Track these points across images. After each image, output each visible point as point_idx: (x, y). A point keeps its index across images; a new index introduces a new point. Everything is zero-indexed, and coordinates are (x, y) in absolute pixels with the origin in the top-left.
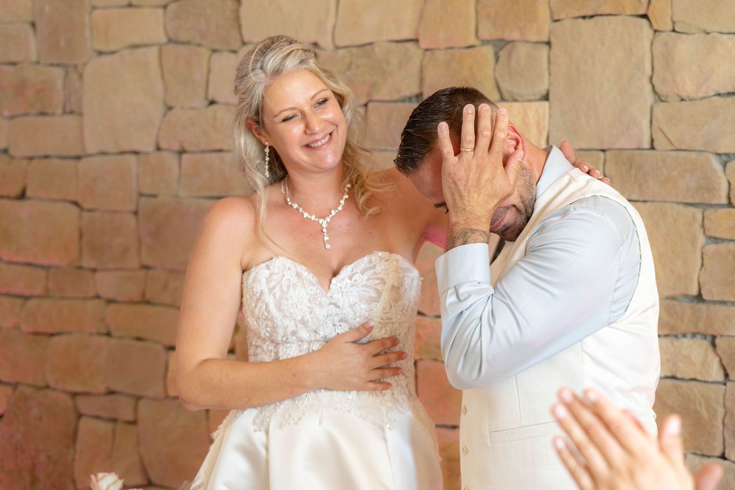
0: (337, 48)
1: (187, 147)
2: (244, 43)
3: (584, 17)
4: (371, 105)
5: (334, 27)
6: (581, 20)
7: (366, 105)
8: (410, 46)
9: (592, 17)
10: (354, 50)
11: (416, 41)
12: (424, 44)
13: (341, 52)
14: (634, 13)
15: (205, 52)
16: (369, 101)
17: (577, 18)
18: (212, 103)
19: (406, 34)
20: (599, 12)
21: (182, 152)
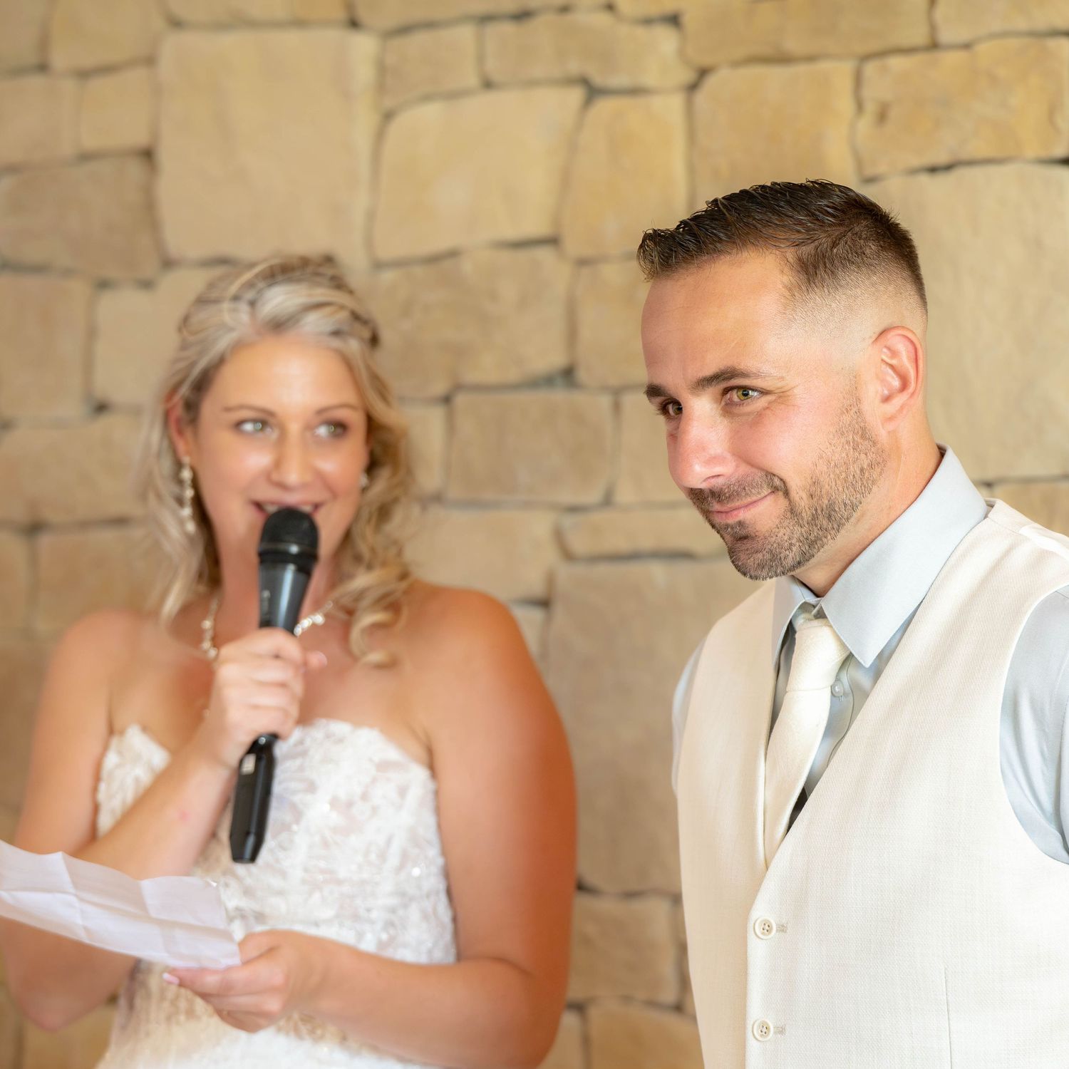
0: (378, 265)
1: (50, 515)
2: (168, 264)
3: (933, 170)
4: (461, 400)
5: (371, 216)
6: (924, 179)
7: (447, 400)
8: (544, 255)
9: (949, 167)
10: (419, 271)
11: (552, 241)
12: (573, 247)
13: (388, 276)
14: (1044, 154)
15: (79, 289)
16: (458, 387)
17: (914, 171)
18: (101, 408)
19: (535, 226)
20: (965, 154)
21: (34, 528)
